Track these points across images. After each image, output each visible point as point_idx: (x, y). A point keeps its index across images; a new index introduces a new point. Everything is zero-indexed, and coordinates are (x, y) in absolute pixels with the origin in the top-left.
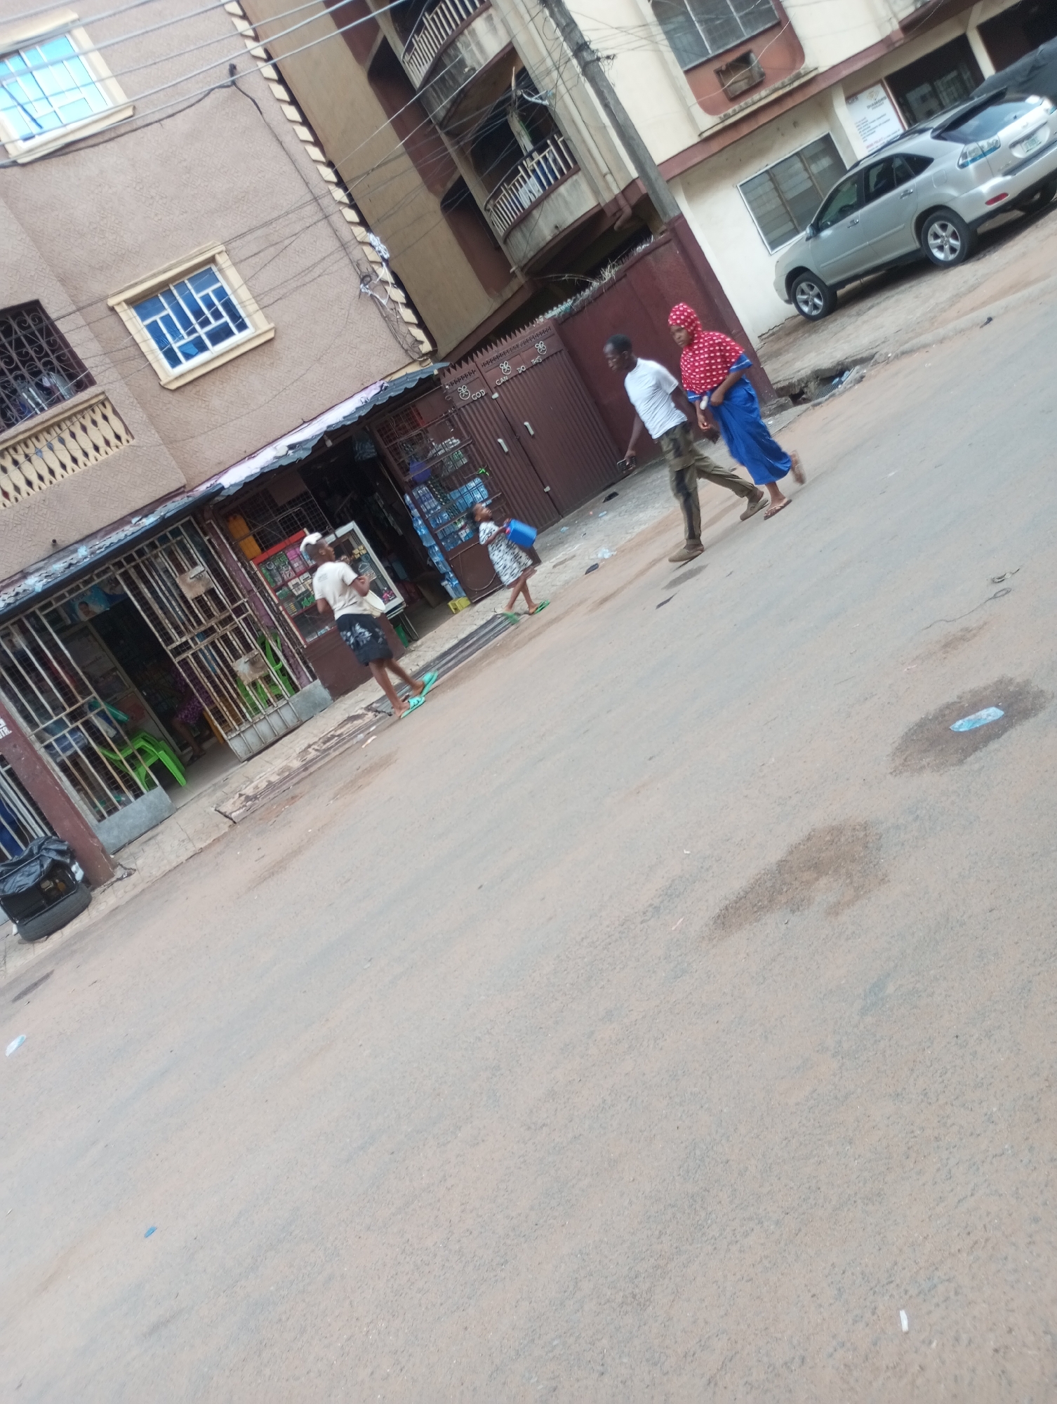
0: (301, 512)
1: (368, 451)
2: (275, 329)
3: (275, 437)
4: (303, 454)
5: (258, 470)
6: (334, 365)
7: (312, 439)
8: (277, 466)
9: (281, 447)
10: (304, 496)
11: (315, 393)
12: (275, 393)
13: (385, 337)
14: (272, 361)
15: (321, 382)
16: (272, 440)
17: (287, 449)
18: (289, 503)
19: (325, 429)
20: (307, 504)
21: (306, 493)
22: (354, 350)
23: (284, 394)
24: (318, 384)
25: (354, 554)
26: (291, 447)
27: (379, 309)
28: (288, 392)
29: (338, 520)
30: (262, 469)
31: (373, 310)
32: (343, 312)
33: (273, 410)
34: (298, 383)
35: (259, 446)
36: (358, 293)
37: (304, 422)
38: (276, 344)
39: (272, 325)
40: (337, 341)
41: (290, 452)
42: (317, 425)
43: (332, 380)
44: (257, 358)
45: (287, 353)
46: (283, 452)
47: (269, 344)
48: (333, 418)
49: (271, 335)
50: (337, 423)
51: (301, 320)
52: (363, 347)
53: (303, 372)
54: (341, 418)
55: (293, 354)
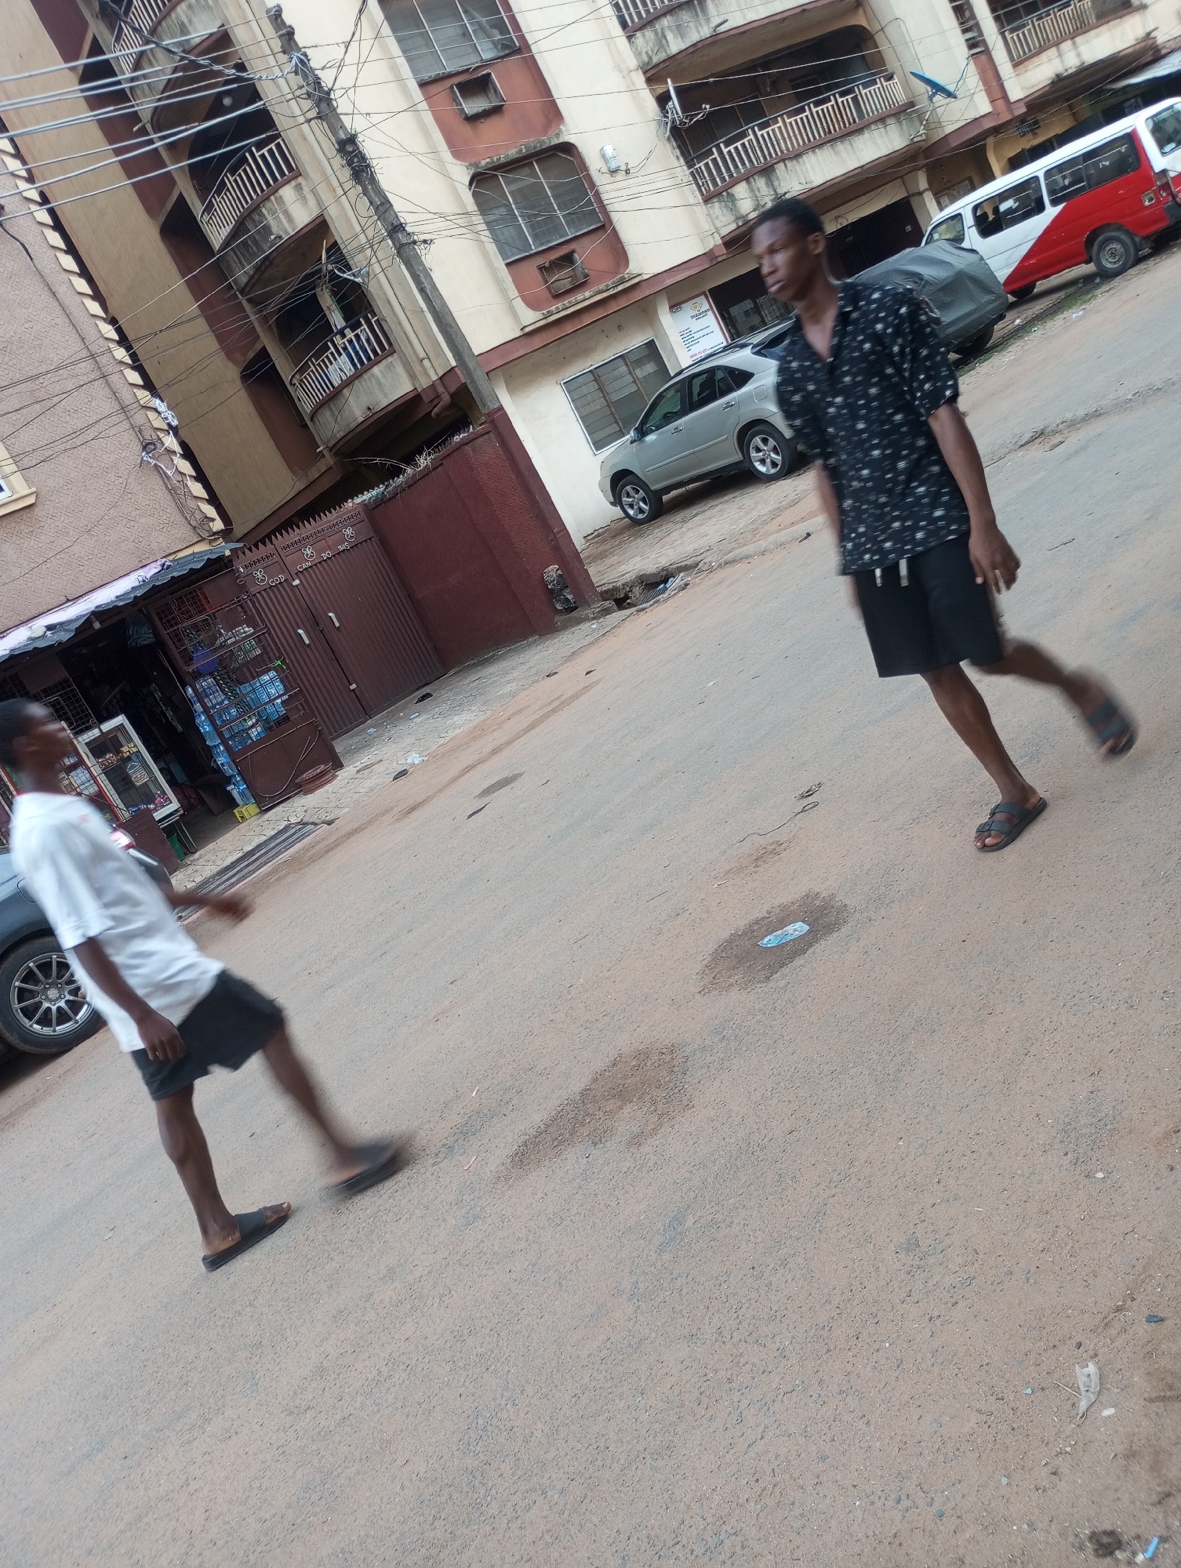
0: (59, 703)
1: (145, 637)
2: (37, 494)
3: (30, 615)
4: (64, 636)
5: (7, 652)
6: (108, 538)
7: (78, 618)
8: (31, 648)
9: (39, 626)
10: (63, 684)
11: (82, 568)
12: (32, 565)
13: (171, 512)
14: (31, 529)
15: (91, 557)
16: (26, 618)
17: (45, 629)
18: (45, 691)
19: (93, 609)
20: (66, 693)
21: (66, 681)
22: (133, 523)
23: (44, 567)
24: (86, 558)
25: (122, 752)
26: (50, 628)
27: (164, 483)
28: (49, 565)
29: (105, 714)
30: (12, 650)
31: (156, 482)
32: (121, 480)
33: (30, 584)
34: (62, 555)
35: (10, 624)
36: (139, 461)
37: (68, 600)
38: (38, 511)
39: (34, 489)
40: (111, 511)
41: (48, 633)
42: (84, 604)
43: (103, 554)
44: (14, 524)
45: (49, 521)
46: (39, 633)
47: (28, 511)
48: (105, 597)
49: (31, 500)
50: (108, 604)
51: (69, 486)
52: (142, 521)
53: (69, 544)
54: (113, 598)
55: (57, 523)
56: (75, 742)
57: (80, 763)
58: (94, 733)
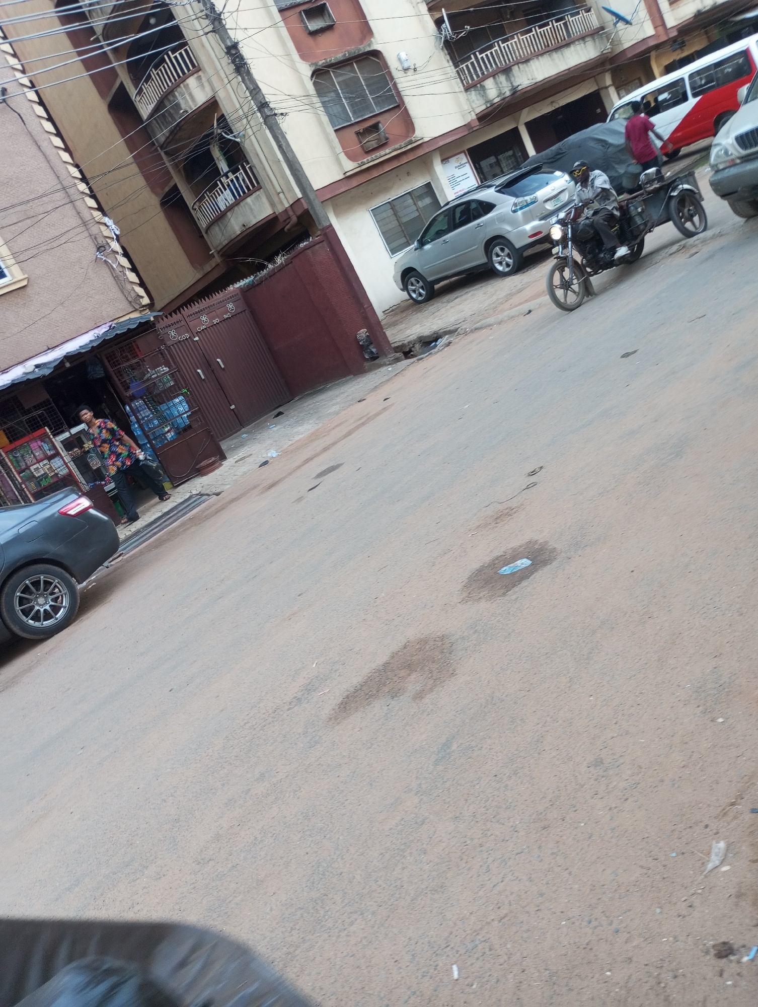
0: (43, 415)
1: (99, 373)
2: (28, 279)
3: (25, 358)
4: (47, 372)
5: (10, 382)
6: (74, 308)
7: (55, 360)
8: (25, 379)
9: (30, 365)
10: (46, 403)
11: (58, 328)
12: (26, 325)
13: (115, 292)
14: (25, 302)
15: (63, 320)
16: (22, 360)
17: (34, 367)
18: (34, 407)
19: (65, 354)
20: (48, 409)
21: (48, 401)
22: (90, 299)
23: (33, 327)
24: (61, 321)
25: (84, 448)
26: (37, 366)
27: (111, 271)
28: (36, 325)
29: (73, 423)
30: (12, 381)
31: (106, 271)
32: (83, 270)
33: (24, 338)
34: (45, 320)
35: (12, 364)
36: (94, 258)
37: (49, 349)
38: (29, 290)
39: (26, 276)
40: (77, 291)
41: (36, 370)
42: (59, 351)
43: (72, 319)
44: (13, 298)
45: (36, 297)
46: (31, 369)
47: (22, 290)
48: (72, 347)
49: (24, 283)
50: (74, 351)
51: (50, 274)
52: (97, 297)
53: (49, 312)
54: (78, 348)
55: (42, 298)
56: (53, 440)
57: (57, 454)
58: (66, 435)
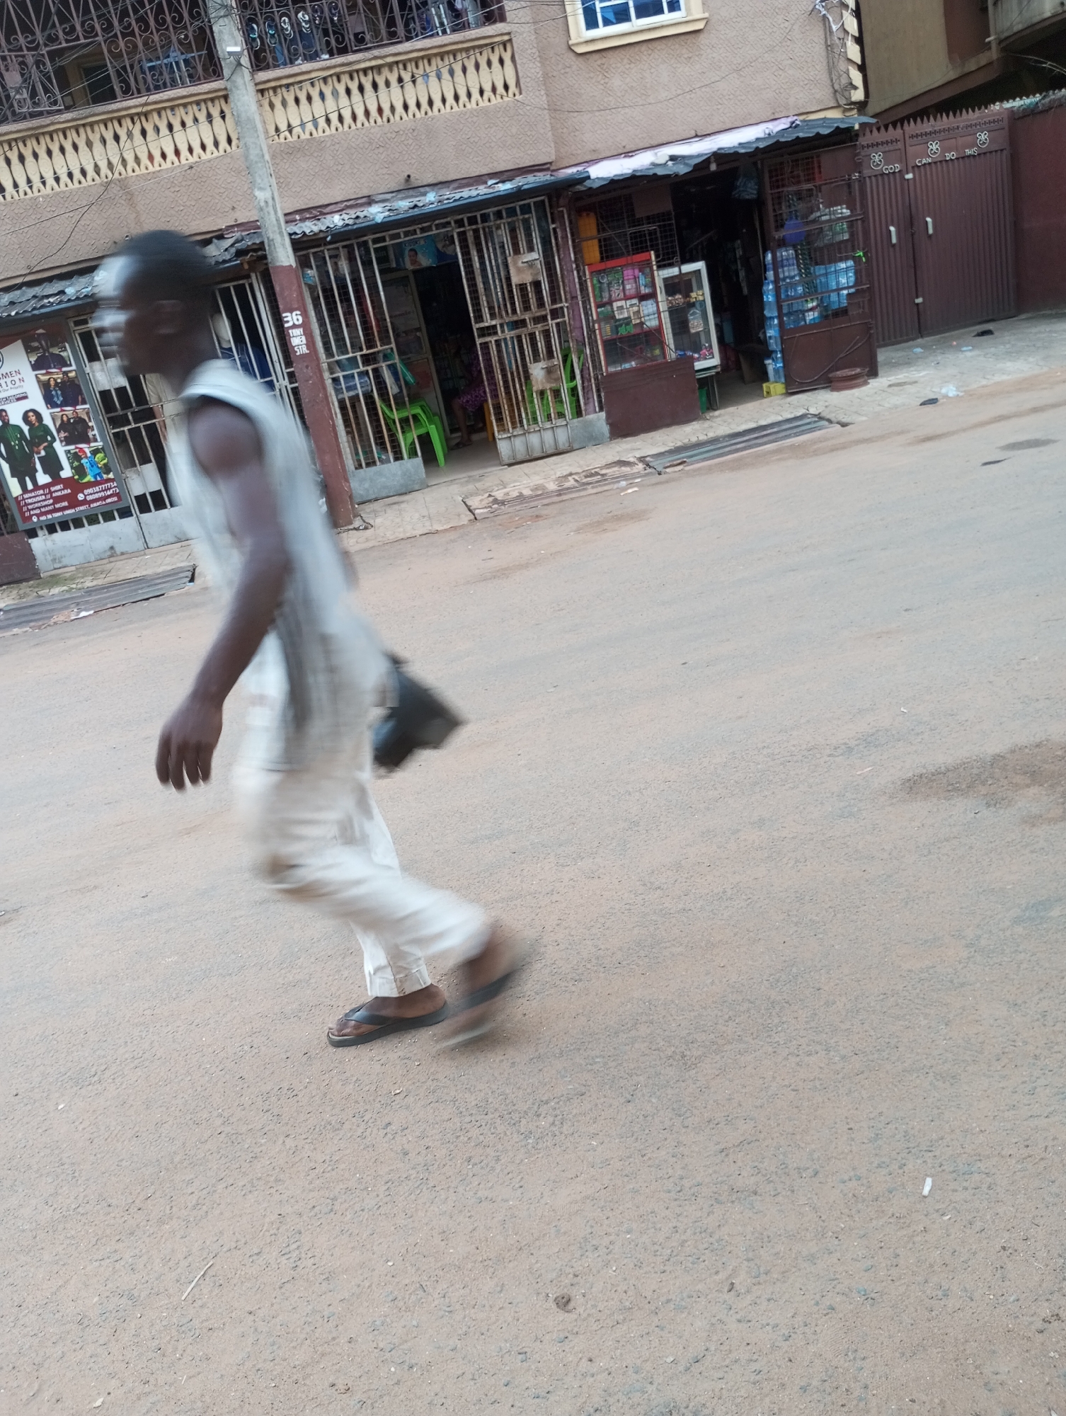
0: (656, 233)
1: (748, 190)
2: (707, 20)
3: (660, 141)
4: (682, 169)
5: (630, 171)
6: (753, 82)
7: (699, 156)
8: (651, 173)
9: (663, 154)
10: (664, 216)
11: (719, 107)
12: (679, 92)
13: (818, 70)
14: (690, 55)
15: (731, 97)
16: (656, 143)
17: (668, 158)
18: (648, 218)
19: (715, 149)
20: (665, 225)
21: (669, 213)
22: (781, 72)
23: (688, 97)
24: (727, 97)
25: (689, 296)
26: (673, 158)
27: (826, 34)
28: (693, 95)
29: (688, 256)
30: (634, 171)
31: (817, 34)
32: (787, 23)
33: (670, 110)
34: (708, 89)
35: (641, 145)
36: (810, 9)
37: (697, 136)
38: (702, 38)
39: (706, 15)
40: (766, 55)
41: (670, 163)
42: (708, 143)
43: (744, 97)
44: (677, 46)
45: (709, 51)
46: (662, 160)
47: (694, 36)
48: (728, 141)
49: (700, 26)
50: (730, 148)
51: (739, 19)
52: (790, 72)
53: (718, 78)
54: (736, 144)
55: (714, 55)
56: (656, 273)
57: (652, 296)
58: (674, 271)
